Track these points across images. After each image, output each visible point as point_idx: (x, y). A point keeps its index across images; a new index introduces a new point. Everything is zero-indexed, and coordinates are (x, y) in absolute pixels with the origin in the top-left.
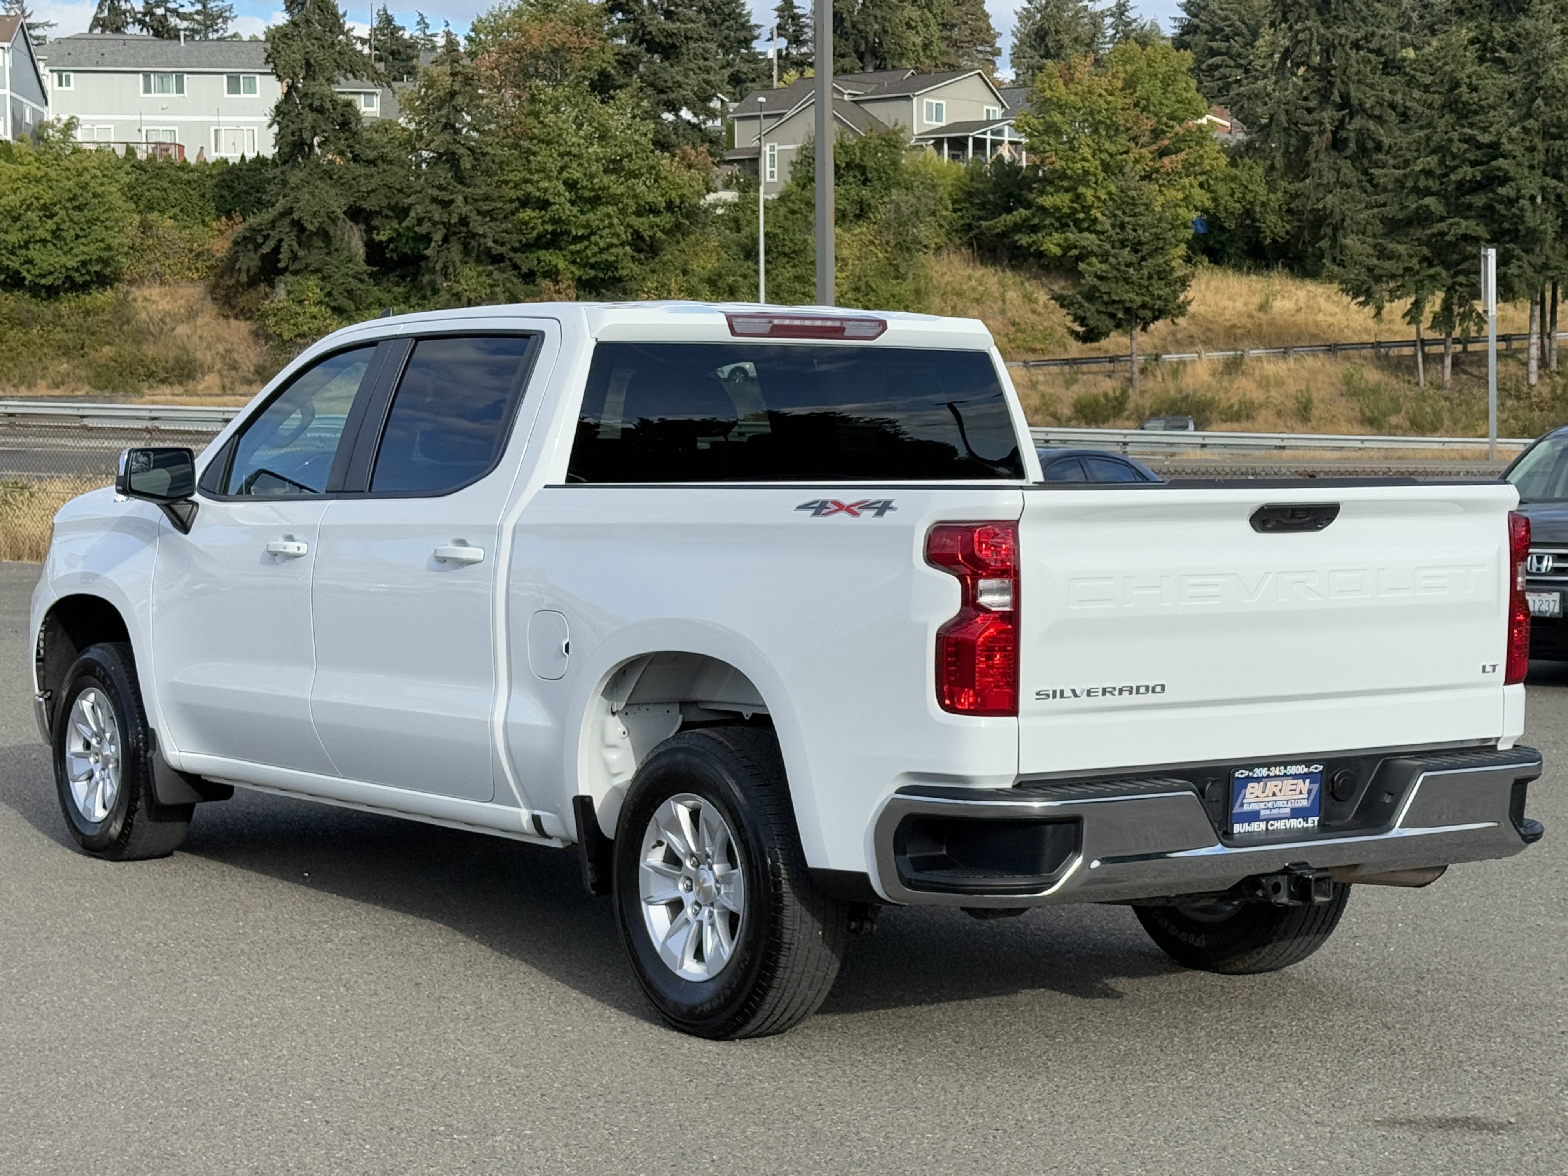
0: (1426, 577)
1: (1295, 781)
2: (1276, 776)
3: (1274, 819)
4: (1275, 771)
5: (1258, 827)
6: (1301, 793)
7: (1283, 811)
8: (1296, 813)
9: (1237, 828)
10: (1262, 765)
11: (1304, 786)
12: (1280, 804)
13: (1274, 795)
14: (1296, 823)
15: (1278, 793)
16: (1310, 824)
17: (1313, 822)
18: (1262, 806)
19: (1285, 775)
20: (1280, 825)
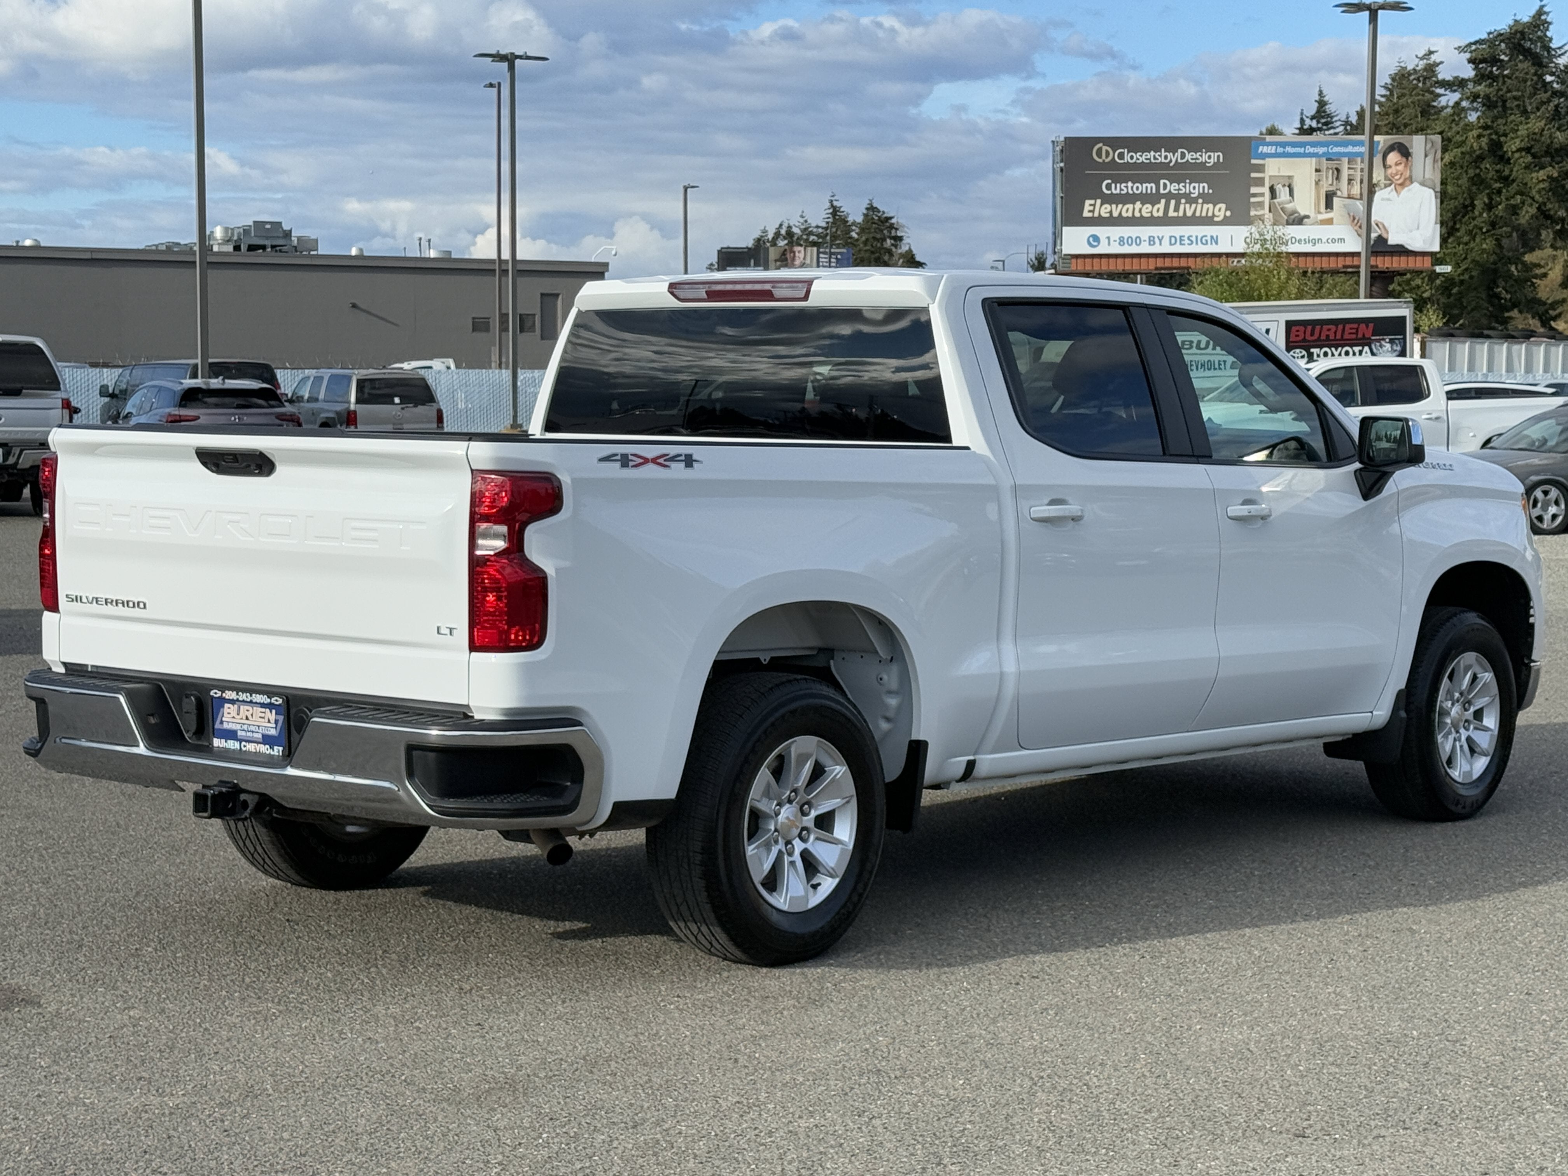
0: (354, 529)
1: (263, 710)
2: (243, 701)
3: (246, 741)
4: (243, 696)
5: (232, 745)
6: (269, 722)
7: (256, 735)
8: (267, 740)
9: (217, 742)
10: (232, 689)
11: (272, 715)
12: (252, 728)
13: (247, 718)
14: (264, 749)
15: (250, 717)
16: (275, 753)
17: (278, 751)
18: (238, 727)
19: (251, 702)
20: (251, 747)
